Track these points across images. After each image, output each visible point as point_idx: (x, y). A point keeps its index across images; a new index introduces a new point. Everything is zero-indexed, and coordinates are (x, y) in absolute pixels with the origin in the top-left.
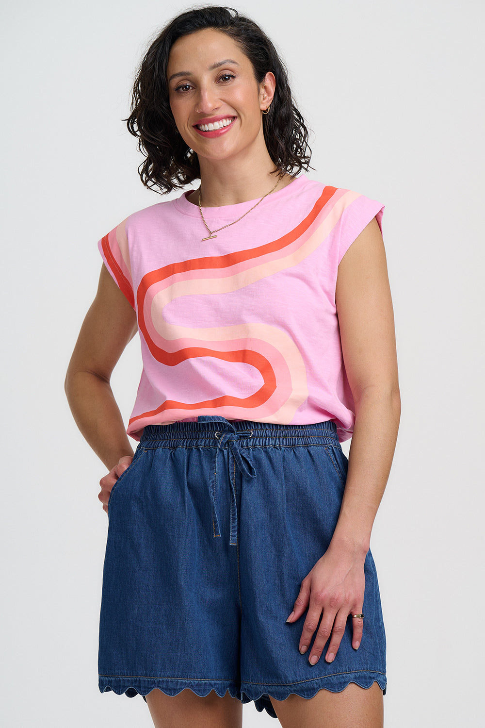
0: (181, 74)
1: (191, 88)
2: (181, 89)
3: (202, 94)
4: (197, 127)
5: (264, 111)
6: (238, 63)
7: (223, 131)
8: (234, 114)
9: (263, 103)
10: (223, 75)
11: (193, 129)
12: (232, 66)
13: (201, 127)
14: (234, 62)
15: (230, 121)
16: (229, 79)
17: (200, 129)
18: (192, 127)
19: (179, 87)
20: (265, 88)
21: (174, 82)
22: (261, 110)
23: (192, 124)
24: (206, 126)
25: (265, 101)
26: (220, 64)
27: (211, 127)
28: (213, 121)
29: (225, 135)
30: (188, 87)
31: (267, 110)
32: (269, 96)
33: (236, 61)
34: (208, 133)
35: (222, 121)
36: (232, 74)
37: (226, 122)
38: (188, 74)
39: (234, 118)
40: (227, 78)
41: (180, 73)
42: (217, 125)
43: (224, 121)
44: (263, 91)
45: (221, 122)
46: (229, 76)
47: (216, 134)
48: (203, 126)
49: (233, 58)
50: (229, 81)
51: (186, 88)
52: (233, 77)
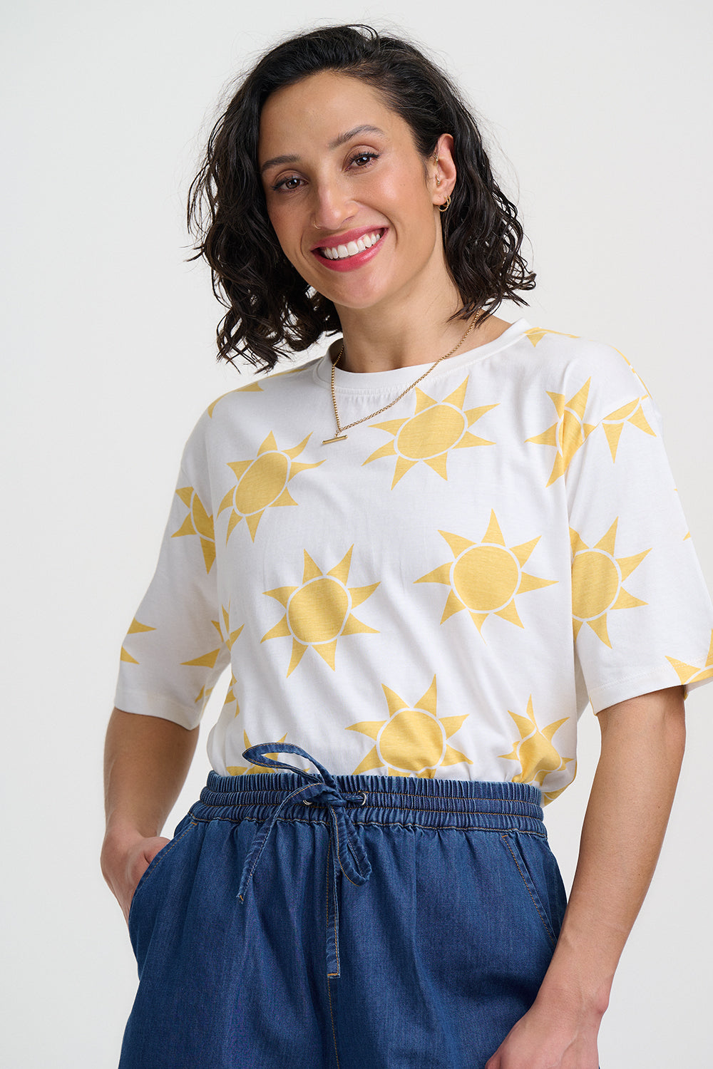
0: (280, 160)
1: (301, 183)
2: (284, 186)
3: (321, 195)
4: (319, 252)
5: (442, 207)
6: (382, 128)
7: (366, 257)
8: (382, 222)
9: (437, 193)
10: (356, 157)
11: (313, 256)
12: (371, 136)
13: (325, 253)
14: (374, 129)
15: (378, 236)
16: (368, 160)
17: (324, 257)
18: (311, 253)
19: (282, 183)
20: (440, 163)
21: (271, 175)
22: (435, 206)
23: (310, 247)
24: (334, 250)
25: (441, 189)
26: (350, 136)
27: (342, 252)
28: (345, 240)
29: (371, 263)
30: (296, 181)
31: (446, 203)
32: (447, 178)
33: (378, 126)
34: (338, 262)
35: (363, 239)
36: (372, 150)
37: (369, 240)
38: (293, 159)
39: (382, 231)
40: (365, 159)
41: (278, 158)
42: (354, 248)
43: (366, 237)
44: (434, 171)
45: (360, 241)
46: (369, 156)
47: (355, 262)
48: (328, 250)
49: (371, 121)
50: (366, 165)
51: (293, 184)
52: (375, 157)
